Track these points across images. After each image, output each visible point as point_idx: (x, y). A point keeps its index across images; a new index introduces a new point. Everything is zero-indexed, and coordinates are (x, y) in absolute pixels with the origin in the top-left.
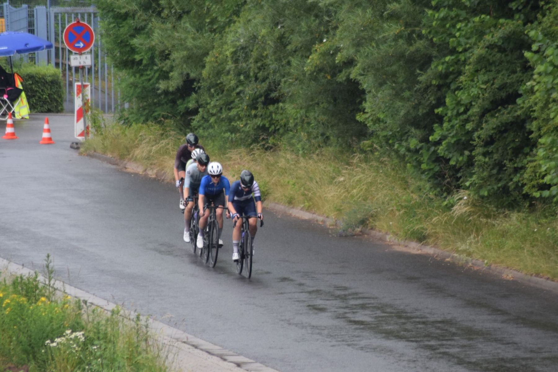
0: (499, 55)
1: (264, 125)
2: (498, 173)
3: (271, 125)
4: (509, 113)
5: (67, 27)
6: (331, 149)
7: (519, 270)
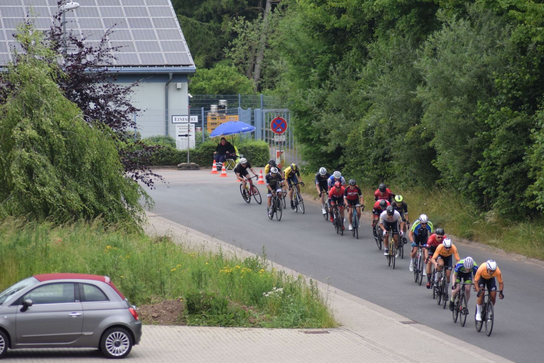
0: (513, 135)
1: (381, 174)
2: (512, 201)
3: (385, 174)
4: (518, 167)
5: (272, 120)
6: (419, 187)
7: (524, 255)
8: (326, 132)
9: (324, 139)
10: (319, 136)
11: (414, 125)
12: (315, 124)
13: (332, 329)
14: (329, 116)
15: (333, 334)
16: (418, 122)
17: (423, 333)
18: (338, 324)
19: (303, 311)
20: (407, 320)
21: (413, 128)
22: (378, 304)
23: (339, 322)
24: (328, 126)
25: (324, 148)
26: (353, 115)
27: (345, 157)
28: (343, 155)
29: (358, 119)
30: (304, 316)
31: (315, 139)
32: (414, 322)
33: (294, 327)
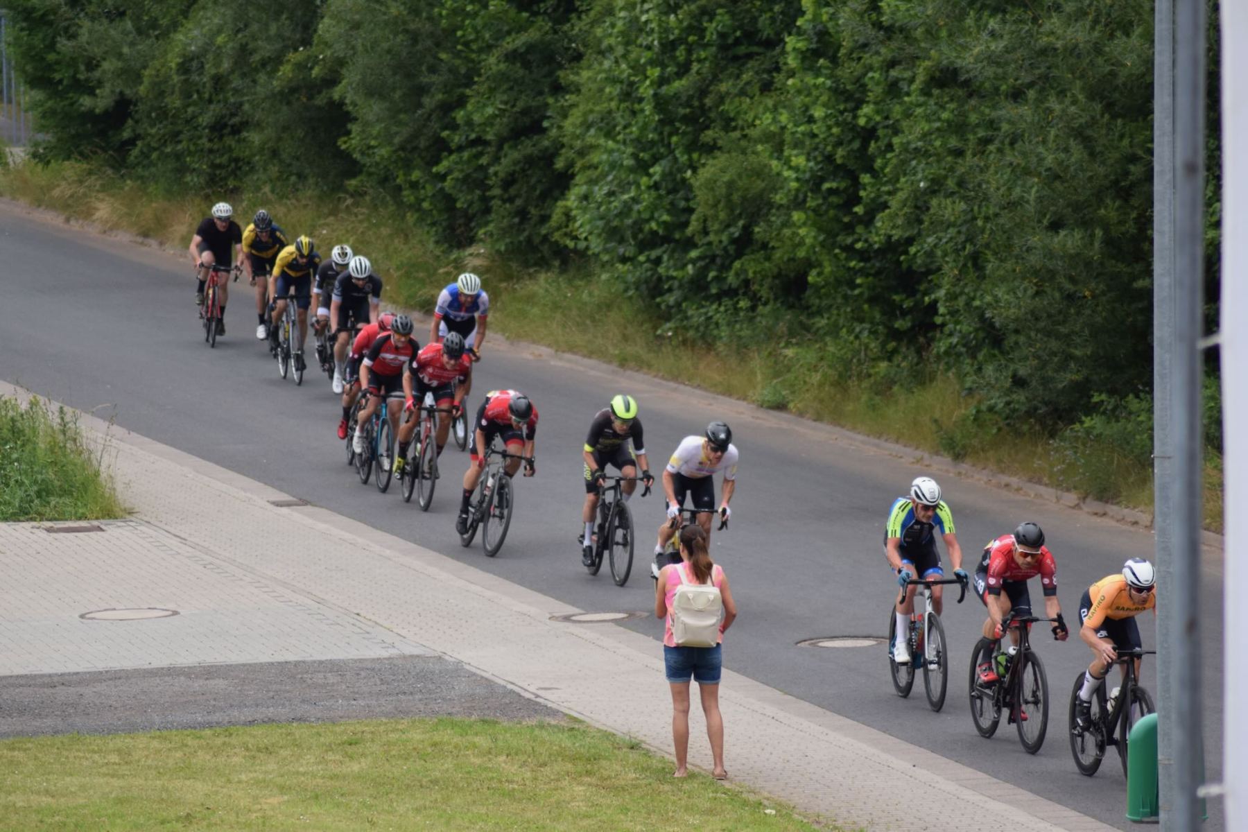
6: (308, 192)
7: (549, 346)
8: (92, 65)
9: (87, 80)
10: (76, 72)
11: (296, 50)
12: (64, 45)
13: (111, 521)
14: (97, 26)
15: (115, 532)
16: (306, 42)
17: (322, 526)
18: (125, 510)
19: (43, 480)
20: (285, 497)
21: (293, 57)
22: (217, 463)
23: (127, 505)
24: (96, 50)
25: (86, 102)
26: (154, 24)
27: (137, 122)
28: (132, 118)
29: (165, 34)
30: (44, 492)
31: (65, 82)
32: (301, 502)
33: (22, 518)
